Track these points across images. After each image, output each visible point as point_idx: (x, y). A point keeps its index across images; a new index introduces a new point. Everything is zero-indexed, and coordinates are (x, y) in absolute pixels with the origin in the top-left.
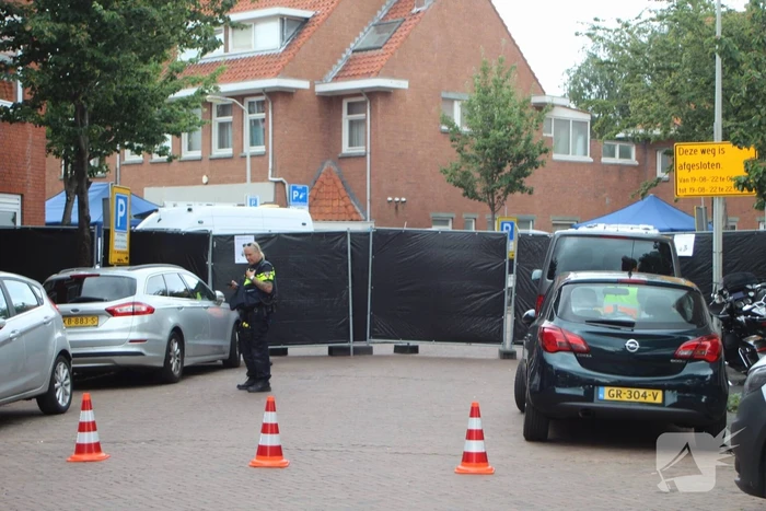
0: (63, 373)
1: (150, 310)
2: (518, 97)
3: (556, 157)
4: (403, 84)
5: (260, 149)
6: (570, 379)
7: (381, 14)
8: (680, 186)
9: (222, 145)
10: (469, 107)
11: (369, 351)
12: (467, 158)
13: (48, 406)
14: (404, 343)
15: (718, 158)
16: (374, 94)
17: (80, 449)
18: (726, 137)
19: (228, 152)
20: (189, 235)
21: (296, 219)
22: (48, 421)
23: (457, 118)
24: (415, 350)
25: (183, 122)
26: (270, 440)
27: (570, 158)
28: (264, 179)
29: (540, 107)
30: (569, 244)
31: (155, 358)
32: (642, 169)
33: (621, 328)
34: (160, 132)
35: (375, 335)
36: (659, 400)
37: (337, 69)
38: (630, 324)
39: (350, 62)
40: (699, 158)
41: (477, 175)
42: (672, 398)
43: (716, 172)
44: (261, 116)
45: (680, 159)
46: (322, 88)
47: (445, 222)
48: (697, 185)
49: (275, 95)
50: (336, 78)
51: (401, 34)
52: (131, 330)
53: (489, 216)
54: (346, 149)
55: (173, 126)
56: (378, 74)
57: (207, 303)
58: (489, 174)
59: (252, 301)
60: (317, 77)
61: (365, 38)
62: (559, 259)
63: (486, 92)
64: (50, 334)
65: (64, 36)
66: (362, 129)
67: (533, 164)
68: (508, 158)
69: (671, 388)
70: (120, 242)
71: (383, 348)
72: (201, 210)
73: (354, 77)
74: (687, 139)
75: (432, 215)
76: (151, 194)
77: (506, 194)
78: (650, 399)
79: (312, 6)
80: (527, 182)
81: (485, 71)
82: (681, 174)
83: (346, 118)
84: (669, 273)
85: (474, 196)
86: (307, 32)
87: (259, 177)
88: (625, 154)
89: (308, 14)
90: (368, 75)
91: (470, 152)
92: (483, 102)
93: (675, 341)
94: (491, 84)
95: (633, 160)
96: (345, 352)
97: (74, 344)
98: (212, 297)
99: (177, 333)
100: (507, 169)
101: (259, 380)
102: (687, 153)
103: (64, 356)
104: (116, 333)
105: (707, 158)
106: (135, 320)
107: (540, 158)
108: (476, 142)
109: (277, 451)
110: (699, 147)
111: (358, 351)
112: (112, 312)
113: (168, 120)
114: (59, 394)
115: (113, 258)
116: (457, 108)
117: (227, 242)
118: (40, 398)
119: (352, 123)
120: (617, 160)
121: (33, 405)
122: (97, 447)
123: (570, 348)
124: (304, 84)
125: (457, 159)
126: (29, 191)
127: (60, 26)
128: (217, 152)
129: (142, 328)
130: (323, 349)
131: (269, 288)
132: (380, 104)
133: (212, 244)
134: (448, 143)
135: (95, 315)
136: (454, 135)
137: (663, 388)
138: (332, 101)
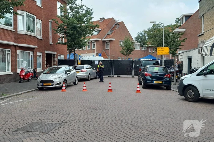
0: (77, 79)
1: (86, 71)
2: (131, 41)
3: (135, 49)
4: (114, 39)
5: (94, 48)
6: (149, 80)
7: (111, 29)
8: (158, 53)
9: (89, 48)
10: (124, 43)
11: (114, 76)
12: (123, 50)
13: (75, 84)
14: (118, 75)
15: (163, 49)
16: (110, 41)
17: (84, 89)
18: (165, 46)
19: (90, 49)
20: (87, 60)
21: (101, 58)
22: (75, 86)
23: (121, 44)
24: (120, 76)
25: (86, 45)
26: (110, 88)
27: (137, 49)
28: (95, 53)
29: (133, 42)
30: (144, 61)
31: (87, 77)
32: (147, 51)
33: (156, 73)
34: (82, 46)
35: (114, 74)
36: (162, 83)
37: (105, 37)
38: (158, 73)
39: (106, 36)
40: (161, 49)
41: (125, 52)
42: (164, 83)
43: (163, 51)
44: (94, 44)
45: (158, 50)
46: (103, 40)
47: (120, 59)
48: (160, 53)
49: (96, 41)
50: (105, 39)
51: (114, 32)
52: (84, 74)
53: (126, 58)
54: (106, 48)
55: (84, 45)
56: (111, 38)
57: (93, 70)
58: (127, 52)
59: (101, 69)
60: (102, 39)
61: (109, 33)
62: (143, 64)
63: (126, 40)
64: (75, 74)
65: (73, 33)
66: (108, 46)
67: (133, 50)
68: (129, 50)
69: (164, 81)
70: (79, 62)
71: (116, 76)
72: (88, 57)
73: (107, 38)
74: (158, 47)
75: (118, 57)
76: (82, 55)
77: (129, 55)
78: (161, 83)
79: (101, 28)
80: (132, 53)
81: (126, 37)
82: (158, 52)
83: (106, 44)
84: (158, 65)
85: (124, 55)
86: (100, 32)
87: (94, 52)
88: (145, 49)
89: (101, 29)
90: (109, 38)
91: (124, 49)
92: (126, 42)
93: (164, 75)
94: (127, 39)
95: (146, 50)
96: (110, 76)
97: (78, 75)
98: (93, 69)
99: (90, 74)
100: (129, 51)
101: (102, 80)
102: (159, 49)
103: (77, 77)
104: (82, 74)
105: (162, 49)
106: (84, 72)
107: (134, 49)
108: (125, 47)
109: (111, 90)
110: (161, 48)
111: (112, 76)
112: (81, 71)
113: (83, 44)
114: (76, 82)
115: (79, 64)
116: (121, 42)
117: (94, 61)
118: (74, 83)
119: (107, 45)
120: (144, 50)
121: (73, 84)
122: (86, 89)
123: (149, 76)
124: (100, 39)
125: (122, 50)
126: (65, 54)
127: (73, 31)
128: (88, 49)
129: (85, 73)
130: (107, 76)
131: (103, 68)
132: (111, 42)
133: (92, 62)
134: (120, 47)
135: (79, 71)
136: (121, 46)
137: (162, 81)
138: (104, 42)
